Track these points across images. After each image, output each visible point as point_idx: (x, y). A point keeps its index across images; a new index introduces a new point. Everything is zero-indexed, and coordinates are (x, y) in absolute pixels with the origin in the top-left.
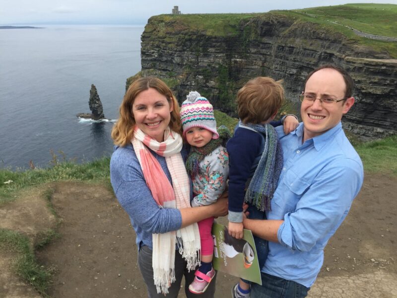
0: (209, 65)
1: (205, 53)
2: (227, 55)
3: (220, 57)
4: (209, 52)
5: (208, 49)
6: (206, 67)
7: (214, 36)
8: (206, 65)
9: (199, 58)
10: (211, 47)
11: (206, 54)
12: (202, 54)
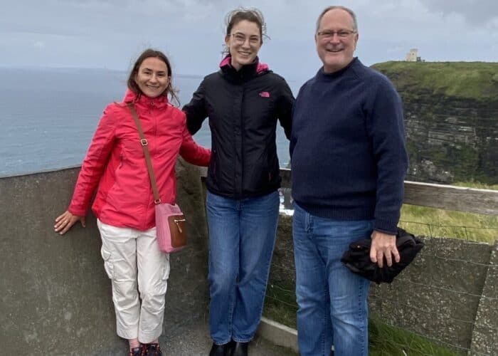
0: (445, 145)
1: (442, 124)
2: (478, 130)
3: (467, 132)
4: (447, 122)
5: (446, 118)
6: (440, 147)
7: (458, 97)
8: (441, 144)
9: (430, 132)
10: (452, 114)
11: (442, 126)
12: (435, 125)
